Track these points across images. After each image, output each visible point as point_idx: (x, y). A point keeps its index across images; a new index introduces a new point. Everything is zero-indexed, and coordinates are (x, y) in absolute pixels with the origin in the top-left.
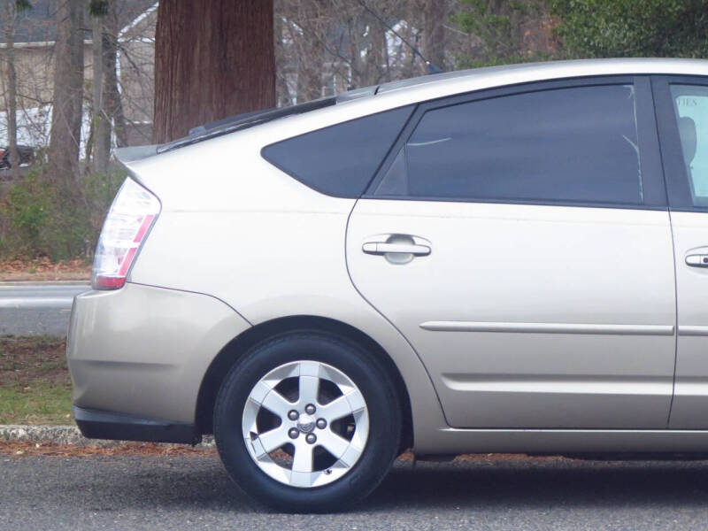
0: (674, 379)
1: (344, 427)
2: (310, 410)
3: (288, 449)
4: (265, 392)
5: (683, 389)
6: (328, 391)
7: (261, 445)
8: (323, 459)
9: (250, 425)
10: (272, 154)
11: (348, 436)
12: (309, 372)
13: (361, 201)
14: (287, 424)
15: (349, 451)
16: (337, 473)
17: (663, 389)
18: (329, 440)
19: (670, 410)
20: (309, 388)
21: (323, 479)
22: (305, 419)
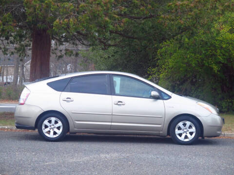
0: (112, 122)
1: (59, 128)
2: (53, 125)
3: (49, 131)
4: (46, 122)
5: (113, 124)
6: (56, 122)
7: (45, 131)
8: (55, 133)
9: (43, 127)
10: (48, 84)
11: (59, 130)
12: (53, 119)
13: (63, 92)
14: (49, 127)
15: (59, 132)
16: (57, 135)
17: (110, 124)
18: (56, 130)
19: (111, 127)
20: (53, 122)
21: (55, 136)
22: (52, 127)
